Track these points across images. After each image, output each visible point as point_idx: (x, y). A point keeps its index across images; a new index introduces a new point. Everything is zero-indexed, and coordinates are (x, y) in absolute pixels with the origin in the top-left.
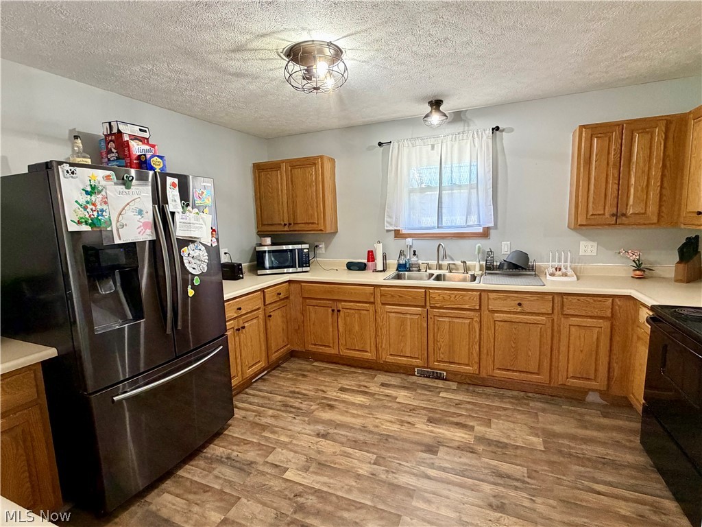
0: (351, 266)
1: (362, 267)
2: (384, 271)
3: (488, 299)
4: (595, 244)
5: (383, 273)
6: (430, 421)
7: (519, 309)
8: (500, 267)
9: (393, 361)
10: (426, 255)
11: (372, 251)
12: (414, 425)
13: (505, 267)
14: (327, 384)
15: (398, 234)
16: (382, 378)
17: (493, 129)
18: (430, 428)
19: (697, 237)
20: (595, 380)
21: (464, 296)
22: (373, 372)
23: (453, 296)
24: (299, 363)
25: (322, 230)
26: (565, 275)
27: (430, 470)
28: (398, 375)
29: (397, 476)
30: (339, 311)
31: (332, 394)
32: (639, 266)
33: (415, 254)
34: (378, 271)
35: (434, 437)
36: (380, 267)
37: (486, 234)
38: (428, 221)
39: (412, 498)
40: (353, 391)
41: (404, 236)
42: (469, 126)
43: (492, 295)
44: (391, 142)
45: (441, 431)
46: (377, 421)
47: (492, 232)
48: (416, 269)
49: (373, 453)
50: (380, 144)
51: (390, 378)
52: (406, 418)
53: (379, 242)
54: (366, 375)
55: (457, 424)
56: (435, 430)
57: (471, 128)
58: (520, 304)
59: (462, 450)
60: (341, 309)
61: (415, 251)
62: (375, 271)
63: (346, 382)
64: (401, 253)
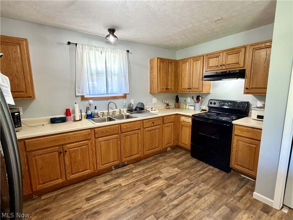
0: (53, 121)
1: (63, 120)
2: (80, 120)
4: (156, 99)
5: (80, 122)
6: (147, 184)
7: (153, 125)
8: (136, 110)
9: (104, 168)
10: (101, 110)
11: (69, 109)
12: (144, 191)
13: (138, 110)
14: (73, 203)
15: (83, 98)
16: (100, 180)
17: (127, 51)
18: (151, 187)
19: (178, 95)
20: (171, 143)
21: (135, 124)
22: (94, 179)
23: (131, 125)
25: (31, 97)
26: (155, 110)
27: (173, 202)
28: (106, 174)
29: (170, 215)
30: (66, 151)
31: (86, 206)
32: (168, 105)
33: (96, 108)
34: (77, 121)
35: (157, 189)
36: (78, 118)
37: (125, 96)
38: (101, 90)
39: (185, 218)
40: (95, 196)
41: (87, 99)
42: (116, 46)
43: (144, 121)
44: (76, 44)
46: (129, 200)
47: (127, 95)
48: (97, 116)
49: (150, 215)
50: (69, 43)
51: (104, 178)
52: (137, 190)
53: (76, 103)
54: (89, 183)
55: (155, 179)
56: (153, 186)
57: (117, 48)
58: (153, 123)
59: (169, 187)
60: (66, 150)
61: (95, 107)
62: (75, 121)
63: (86, 194)
64: (88, 109)
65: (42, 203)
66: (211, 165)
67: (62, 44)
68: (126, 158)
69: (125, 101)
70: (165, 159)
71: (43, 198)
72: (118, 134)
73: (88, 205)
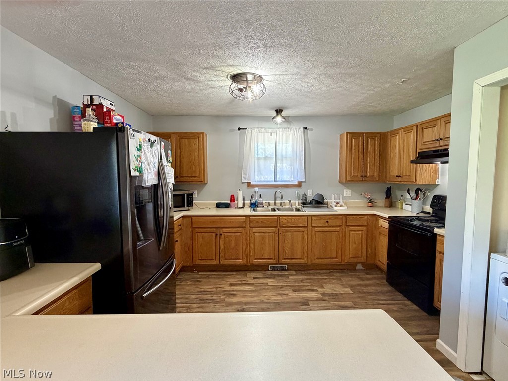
0: (219, 206)
1: (227, 206)
2: (243, 207)
3: (311, 220)
4: (351, 190)
5: (242, 209)
6: (294, 291)
7: (327, 224)
8: (310, 203)
9: (257, 263)
10: (267, 198)
11: (233, 196)
12: (288, 295)
13: (313, 203)
14: (219, 283)
15: (249, 185)
16: (252, 274)
17: (304, 128)
18: (297, 294)
19: (391, 187)
20: (361, 257)
21: (299, 219)
22: (246, 272)
23: (293, 220)
24: (189, 275)
25: (202, 182)
26: (341, 206)
28: (259, 272)
30: (221, 234)
31: (228, 288)
32: (370, 201)
33: (261, 197)
34: (239, 208)
35: (302, 298)
36: (240, 205)
37: (299, 185)
38: (268, 177)
40: (239, 284)
41: (254, 186)
42: (290, 125)
43: (313, 218)
44: (246, 129)
45: (303, 294)
46: (267, 296)
47: (303, 184)
48: (262, 206)
50: (239, 129)
51: (256, 274)
52: (281, 292)
53: (239, 190)
54: (240, 274)
55: (309, 290)
56: (300, 294)
57: (291, 126)
58: (327, 222)
59: (319, 301)
60: (222, 233)
61: (261, 195)
62: (238, 208)
63: (232, 281)
64: (252, 197)
65: (199, 276)
66: (409, 299)
67: (233, 130)
68: (285, 259)
69: (297, 191)
70: (342, 276)
71: (200, 273)
72: (276, 227)
73: (229, 288)
